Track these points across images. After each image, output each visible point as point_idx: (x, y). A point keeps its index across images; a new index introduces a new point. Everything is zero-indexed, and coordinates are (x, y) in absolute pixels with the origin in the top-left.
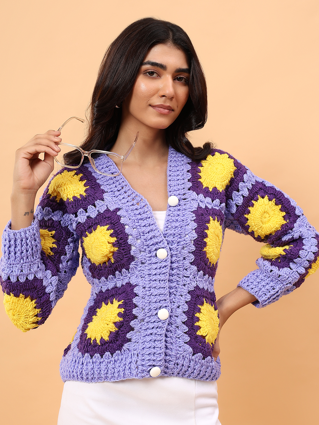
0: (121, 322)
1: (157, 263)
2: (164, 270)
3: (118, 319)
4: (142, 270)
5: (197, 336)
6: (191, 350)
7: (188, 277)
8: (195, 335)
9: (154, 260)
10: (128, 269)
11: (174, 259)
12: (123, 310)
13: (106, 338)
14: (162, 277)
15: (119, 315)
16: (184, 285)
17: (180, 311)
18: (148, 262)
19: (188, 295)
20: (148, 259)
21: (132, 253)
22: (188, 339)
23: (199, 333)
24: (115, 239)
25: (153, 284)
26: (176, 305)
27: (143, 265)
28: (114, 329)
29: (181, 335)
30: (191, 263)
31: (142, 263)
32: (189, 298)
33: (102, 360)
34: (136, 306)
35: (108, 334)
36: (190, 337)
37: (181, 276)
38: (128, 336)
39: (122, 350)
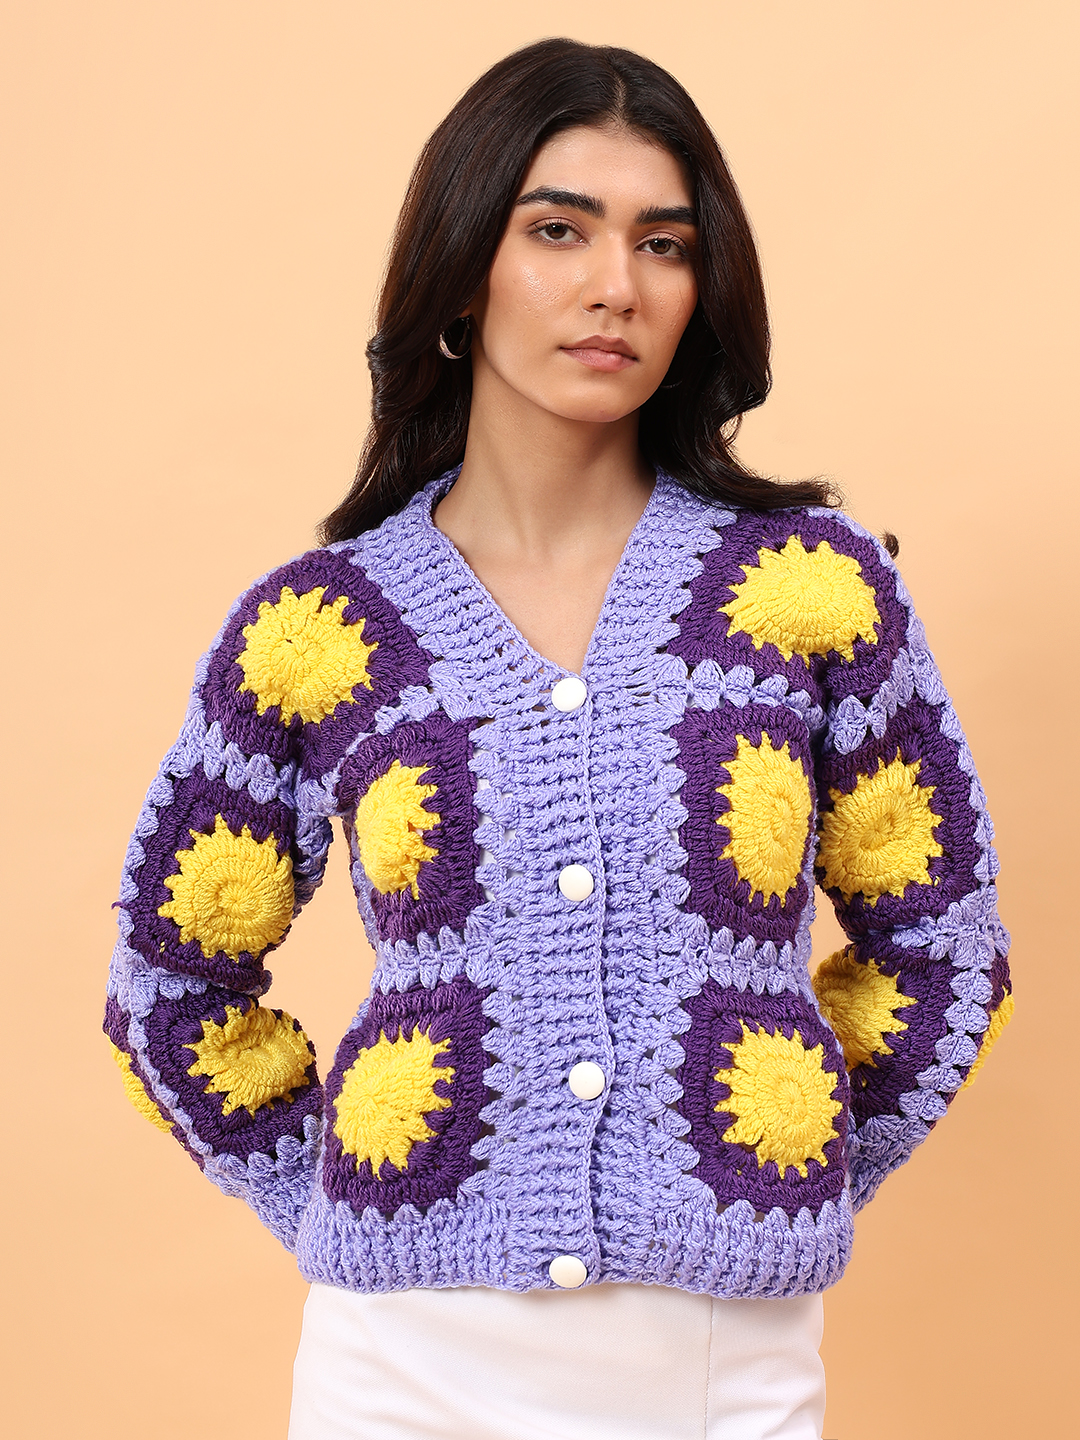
0: (445, 1112)
1: (559, 912)
2: (581, 939)
3: (437, 1103)
4: (510, 938)
5: (725, 1149)
6: (708, 1192)
7: (677, 954)
8: (717, 1143)
9: (549, 902)
10: (458, 929)
11: (617, 898)
12: (451, 1071)
13: (400, 1162)
14: (577, 962)
15: (439, 1088)
16: (665, 982)
17: (653, 1068)
18: (530, 910)
19: (680, 1011)
20: (530, 898)
21: (480, 876)
22: (693, 1158)
23: (729, 1137)
24: (436, 819)
25: (548, 985)
26: (639, 1048)
27: (512, 921)
28: (424, 1134)
29: (667, 1145)
30: (682, 908)
31: (509, 914)
32: (684, 1022)
33: (391, 1227)
34: (493, 1059)
35: (405, 1150)
36: (701, 1152)
37: (651, 954)
38: (477, 1151)
39: (460, 1197)
